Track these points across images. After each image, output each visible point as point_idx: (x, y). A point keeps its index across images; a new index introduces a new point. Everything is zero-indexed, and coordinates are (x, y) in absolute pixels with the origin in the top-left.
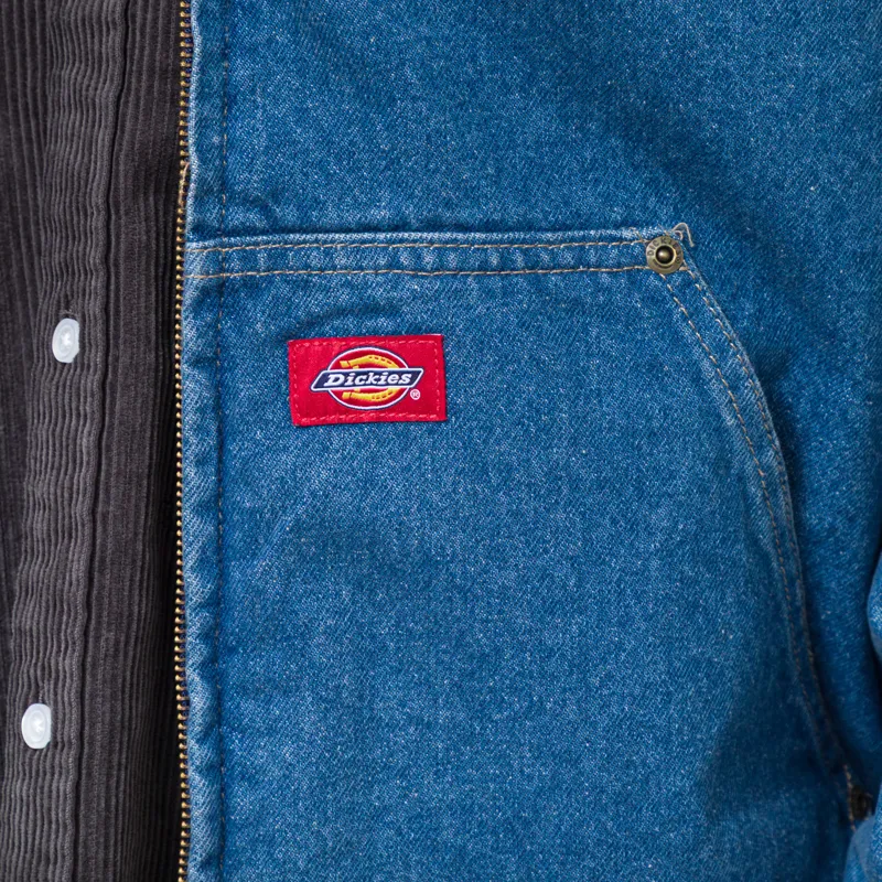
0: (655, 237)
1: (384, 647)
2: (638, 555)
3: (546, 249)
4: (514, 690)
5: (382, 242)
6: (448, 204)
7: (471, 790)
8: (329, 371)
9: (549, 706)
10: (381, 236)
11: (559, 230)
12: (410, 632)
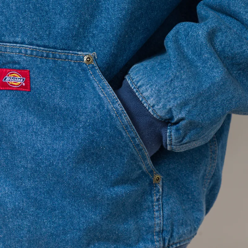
0: (87, 55)
1: (16, 148)
2: (77, 127)
3: (58, 54)
4: (46, 159)
5: (18, 46)
6: (35, 39)
7: (37, 184)
8: (7, 77)
9: (55, 163)
10: (18, 45)
11: (62, 50)
12: (22, 144)
